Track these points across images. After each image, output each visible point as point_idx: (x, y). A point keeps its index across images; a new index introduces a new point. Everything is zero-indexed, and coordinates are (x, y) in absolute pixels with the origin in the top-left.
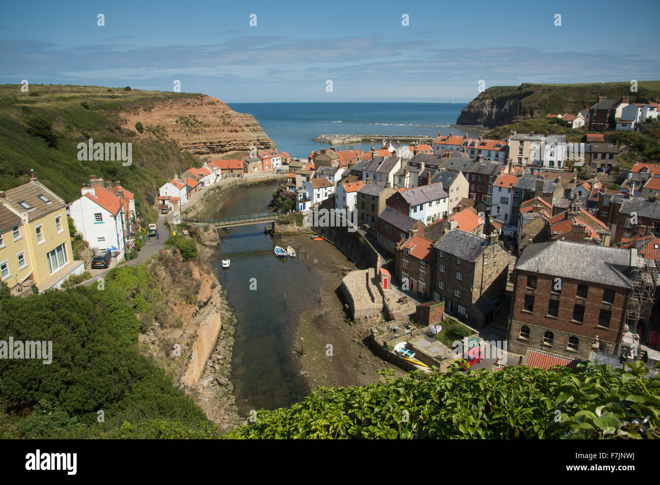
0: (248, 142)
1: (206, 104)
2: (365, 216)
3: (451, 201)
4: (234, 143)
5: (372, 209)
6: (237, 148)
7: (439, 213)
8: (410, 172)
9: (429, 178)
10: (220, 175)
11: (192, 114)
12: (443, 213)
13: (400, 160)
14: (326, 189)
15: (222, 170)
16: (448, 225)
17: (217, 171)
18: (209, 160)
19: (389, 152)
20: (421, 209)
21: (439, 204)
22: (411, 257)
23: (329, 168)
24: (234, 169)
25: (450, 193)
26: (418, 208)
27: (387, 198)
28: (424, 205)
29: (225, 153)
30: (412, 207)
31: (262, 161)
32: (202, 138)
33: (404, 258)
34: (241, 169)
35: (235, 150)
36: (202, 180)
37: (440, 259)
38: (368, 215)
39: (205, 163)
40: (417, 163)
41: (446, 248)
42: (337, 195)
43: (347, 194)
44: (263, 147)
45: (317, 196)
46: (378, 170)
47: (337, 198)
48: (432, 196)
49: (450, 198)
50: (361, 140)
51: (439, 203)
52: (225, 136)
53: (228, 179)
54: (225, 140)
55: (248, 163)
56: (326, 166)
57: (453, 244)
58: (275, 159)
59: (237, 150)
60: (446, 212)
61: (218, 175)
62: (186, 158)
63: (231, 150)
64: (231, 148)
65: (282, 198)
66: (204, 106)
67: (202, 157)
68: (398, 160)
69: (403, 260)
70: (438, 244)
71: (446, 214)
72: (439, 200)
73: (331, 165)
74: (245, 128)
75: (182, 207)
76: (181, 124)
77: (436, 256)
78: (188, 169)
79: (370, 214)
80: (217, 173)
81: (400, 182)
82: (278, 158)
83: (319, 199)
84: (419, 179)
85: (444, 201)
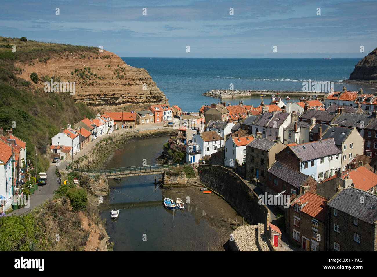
0: (141, 96)
1: (101, 58)
2: (255, 170)
3: (344, 157)
4: (128, 95)
5: (262, 164)
6: (130, 100)
7: (331, 170)
8: (301, 127)
9: (321, 133)
10: (113, 126)
11: (87, 66)
12: (336, 169)
13: (290, 115)
14: (215, 143)
15: (115, 121)
16: (342, 182)
17: (110, 122)
18: (102, 111)
19: (278, 107)
20: (312, 165)
21: (331, 161)
22: (302, 214)
23: (219, 122)
24: (127, 121)
25: (343, 150)
26: (309, 163)
27: (277, 153)
28: (315, 161)
29: (118, 106)
30: (303, 163)
31: (154, 114)
32: (96, 90)
33: (295, 215)
34: (133, 121)
35: (128, 102)
36: (95, 131)
37: (334, 218)
38: (257, 169)
39: (99, 115)
40: (308, 118)
41: (340, 206)
42: (227, 148)
43: (237, 147)
44: (155, 100)
45: (207, 149)
46: (268, 124)
47: (227, 151)
48: (324, 152)
49: (344, 154)
50: (250, 95)
51: (331, 159)
52: (119, 89)
53: (120, 130)
54: (119, 92)
55: (140, 115)
56: (216, 120)
57: (348, 202)
58: (166, 112)
59: (130, 103)
60: (339, 169)
61: (111, 126)
62: (79, 109)
63: (124, 102)
64: (124, 100)
65: (173, 150)
66: (99, 59)
67: (96, 108)
68: (288, 115)
69: (295, 216)
70: (331, 202)
71: (339, 171)
72: (331, 156)
73: (220, 119)
74: (138, 82)
75: (73, 156)
76: (76, 76)
77: (330, 214)
78: (82, 119)
79: (260, 169)
80: (110, 124)
81: (290, 137)
82: (169, 111)
83: (208, 151)
84: (310, 135)
85: (337, 158)
